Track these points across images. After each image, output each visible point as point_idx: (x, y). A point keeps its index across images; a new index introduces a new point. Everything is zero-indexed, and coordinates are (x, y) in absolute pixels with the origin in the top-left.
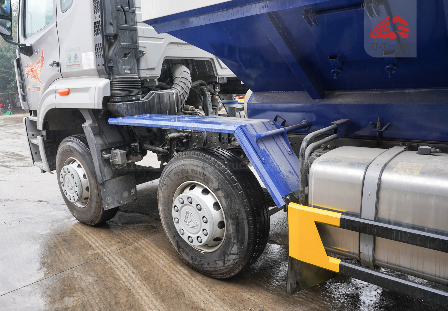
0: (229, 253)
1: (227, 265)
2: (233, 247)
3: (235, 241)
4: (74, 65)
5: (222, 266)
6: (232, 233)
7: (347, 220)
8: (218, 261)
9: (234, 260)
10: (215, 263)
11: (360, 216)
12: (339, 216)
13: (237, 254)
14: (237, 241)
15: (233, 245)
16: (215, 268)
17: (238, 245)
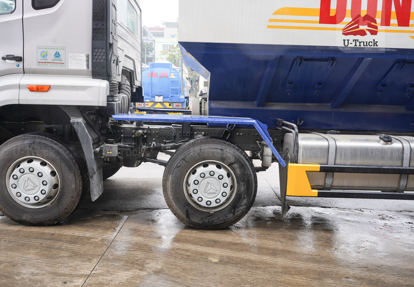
0: (239, 206)
1: (235, 215)
2: (243, 200)
3: (245, 196)
4: (52, 63)
5: (231, 217)
6: (243, 191)
7: (324, 167)
8: (228, 214)
9: (242, 210)
10: (225, 216)
11: (327, 164)
12: (319, 166)
13: (246, 205)
14: (247, 196)
15: (243, 199)
16: (225, 220)
17: (247, 198)
